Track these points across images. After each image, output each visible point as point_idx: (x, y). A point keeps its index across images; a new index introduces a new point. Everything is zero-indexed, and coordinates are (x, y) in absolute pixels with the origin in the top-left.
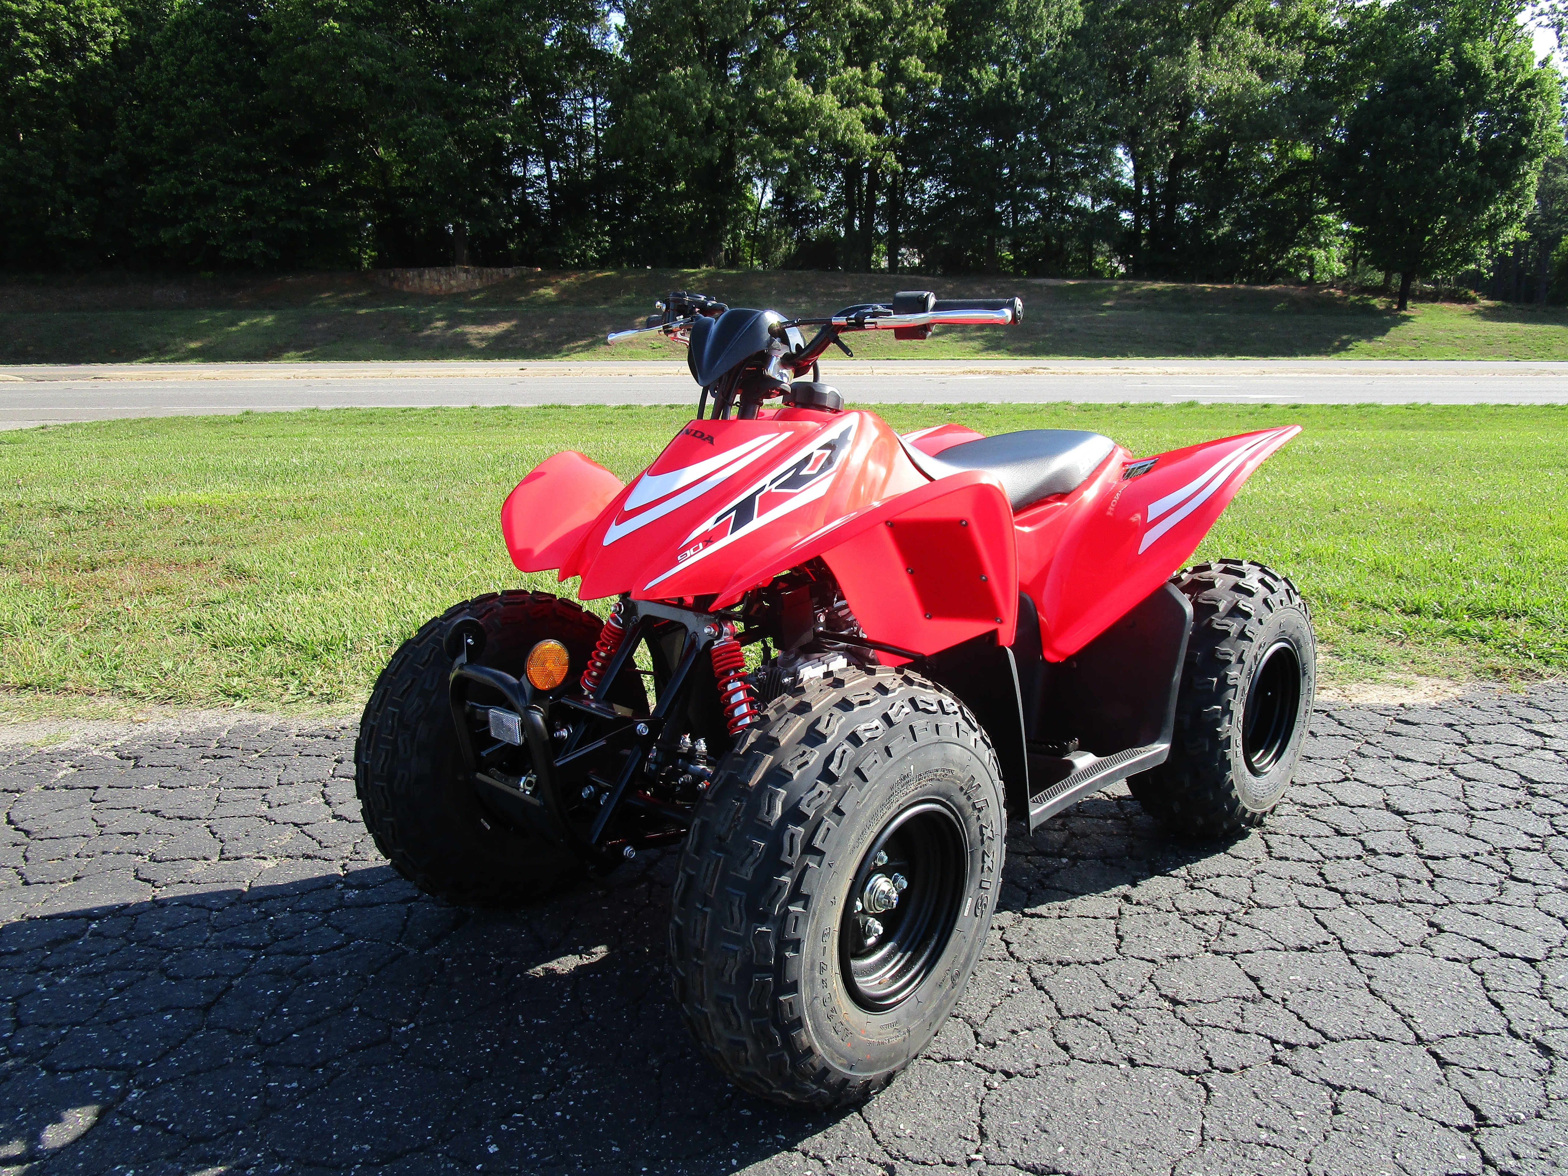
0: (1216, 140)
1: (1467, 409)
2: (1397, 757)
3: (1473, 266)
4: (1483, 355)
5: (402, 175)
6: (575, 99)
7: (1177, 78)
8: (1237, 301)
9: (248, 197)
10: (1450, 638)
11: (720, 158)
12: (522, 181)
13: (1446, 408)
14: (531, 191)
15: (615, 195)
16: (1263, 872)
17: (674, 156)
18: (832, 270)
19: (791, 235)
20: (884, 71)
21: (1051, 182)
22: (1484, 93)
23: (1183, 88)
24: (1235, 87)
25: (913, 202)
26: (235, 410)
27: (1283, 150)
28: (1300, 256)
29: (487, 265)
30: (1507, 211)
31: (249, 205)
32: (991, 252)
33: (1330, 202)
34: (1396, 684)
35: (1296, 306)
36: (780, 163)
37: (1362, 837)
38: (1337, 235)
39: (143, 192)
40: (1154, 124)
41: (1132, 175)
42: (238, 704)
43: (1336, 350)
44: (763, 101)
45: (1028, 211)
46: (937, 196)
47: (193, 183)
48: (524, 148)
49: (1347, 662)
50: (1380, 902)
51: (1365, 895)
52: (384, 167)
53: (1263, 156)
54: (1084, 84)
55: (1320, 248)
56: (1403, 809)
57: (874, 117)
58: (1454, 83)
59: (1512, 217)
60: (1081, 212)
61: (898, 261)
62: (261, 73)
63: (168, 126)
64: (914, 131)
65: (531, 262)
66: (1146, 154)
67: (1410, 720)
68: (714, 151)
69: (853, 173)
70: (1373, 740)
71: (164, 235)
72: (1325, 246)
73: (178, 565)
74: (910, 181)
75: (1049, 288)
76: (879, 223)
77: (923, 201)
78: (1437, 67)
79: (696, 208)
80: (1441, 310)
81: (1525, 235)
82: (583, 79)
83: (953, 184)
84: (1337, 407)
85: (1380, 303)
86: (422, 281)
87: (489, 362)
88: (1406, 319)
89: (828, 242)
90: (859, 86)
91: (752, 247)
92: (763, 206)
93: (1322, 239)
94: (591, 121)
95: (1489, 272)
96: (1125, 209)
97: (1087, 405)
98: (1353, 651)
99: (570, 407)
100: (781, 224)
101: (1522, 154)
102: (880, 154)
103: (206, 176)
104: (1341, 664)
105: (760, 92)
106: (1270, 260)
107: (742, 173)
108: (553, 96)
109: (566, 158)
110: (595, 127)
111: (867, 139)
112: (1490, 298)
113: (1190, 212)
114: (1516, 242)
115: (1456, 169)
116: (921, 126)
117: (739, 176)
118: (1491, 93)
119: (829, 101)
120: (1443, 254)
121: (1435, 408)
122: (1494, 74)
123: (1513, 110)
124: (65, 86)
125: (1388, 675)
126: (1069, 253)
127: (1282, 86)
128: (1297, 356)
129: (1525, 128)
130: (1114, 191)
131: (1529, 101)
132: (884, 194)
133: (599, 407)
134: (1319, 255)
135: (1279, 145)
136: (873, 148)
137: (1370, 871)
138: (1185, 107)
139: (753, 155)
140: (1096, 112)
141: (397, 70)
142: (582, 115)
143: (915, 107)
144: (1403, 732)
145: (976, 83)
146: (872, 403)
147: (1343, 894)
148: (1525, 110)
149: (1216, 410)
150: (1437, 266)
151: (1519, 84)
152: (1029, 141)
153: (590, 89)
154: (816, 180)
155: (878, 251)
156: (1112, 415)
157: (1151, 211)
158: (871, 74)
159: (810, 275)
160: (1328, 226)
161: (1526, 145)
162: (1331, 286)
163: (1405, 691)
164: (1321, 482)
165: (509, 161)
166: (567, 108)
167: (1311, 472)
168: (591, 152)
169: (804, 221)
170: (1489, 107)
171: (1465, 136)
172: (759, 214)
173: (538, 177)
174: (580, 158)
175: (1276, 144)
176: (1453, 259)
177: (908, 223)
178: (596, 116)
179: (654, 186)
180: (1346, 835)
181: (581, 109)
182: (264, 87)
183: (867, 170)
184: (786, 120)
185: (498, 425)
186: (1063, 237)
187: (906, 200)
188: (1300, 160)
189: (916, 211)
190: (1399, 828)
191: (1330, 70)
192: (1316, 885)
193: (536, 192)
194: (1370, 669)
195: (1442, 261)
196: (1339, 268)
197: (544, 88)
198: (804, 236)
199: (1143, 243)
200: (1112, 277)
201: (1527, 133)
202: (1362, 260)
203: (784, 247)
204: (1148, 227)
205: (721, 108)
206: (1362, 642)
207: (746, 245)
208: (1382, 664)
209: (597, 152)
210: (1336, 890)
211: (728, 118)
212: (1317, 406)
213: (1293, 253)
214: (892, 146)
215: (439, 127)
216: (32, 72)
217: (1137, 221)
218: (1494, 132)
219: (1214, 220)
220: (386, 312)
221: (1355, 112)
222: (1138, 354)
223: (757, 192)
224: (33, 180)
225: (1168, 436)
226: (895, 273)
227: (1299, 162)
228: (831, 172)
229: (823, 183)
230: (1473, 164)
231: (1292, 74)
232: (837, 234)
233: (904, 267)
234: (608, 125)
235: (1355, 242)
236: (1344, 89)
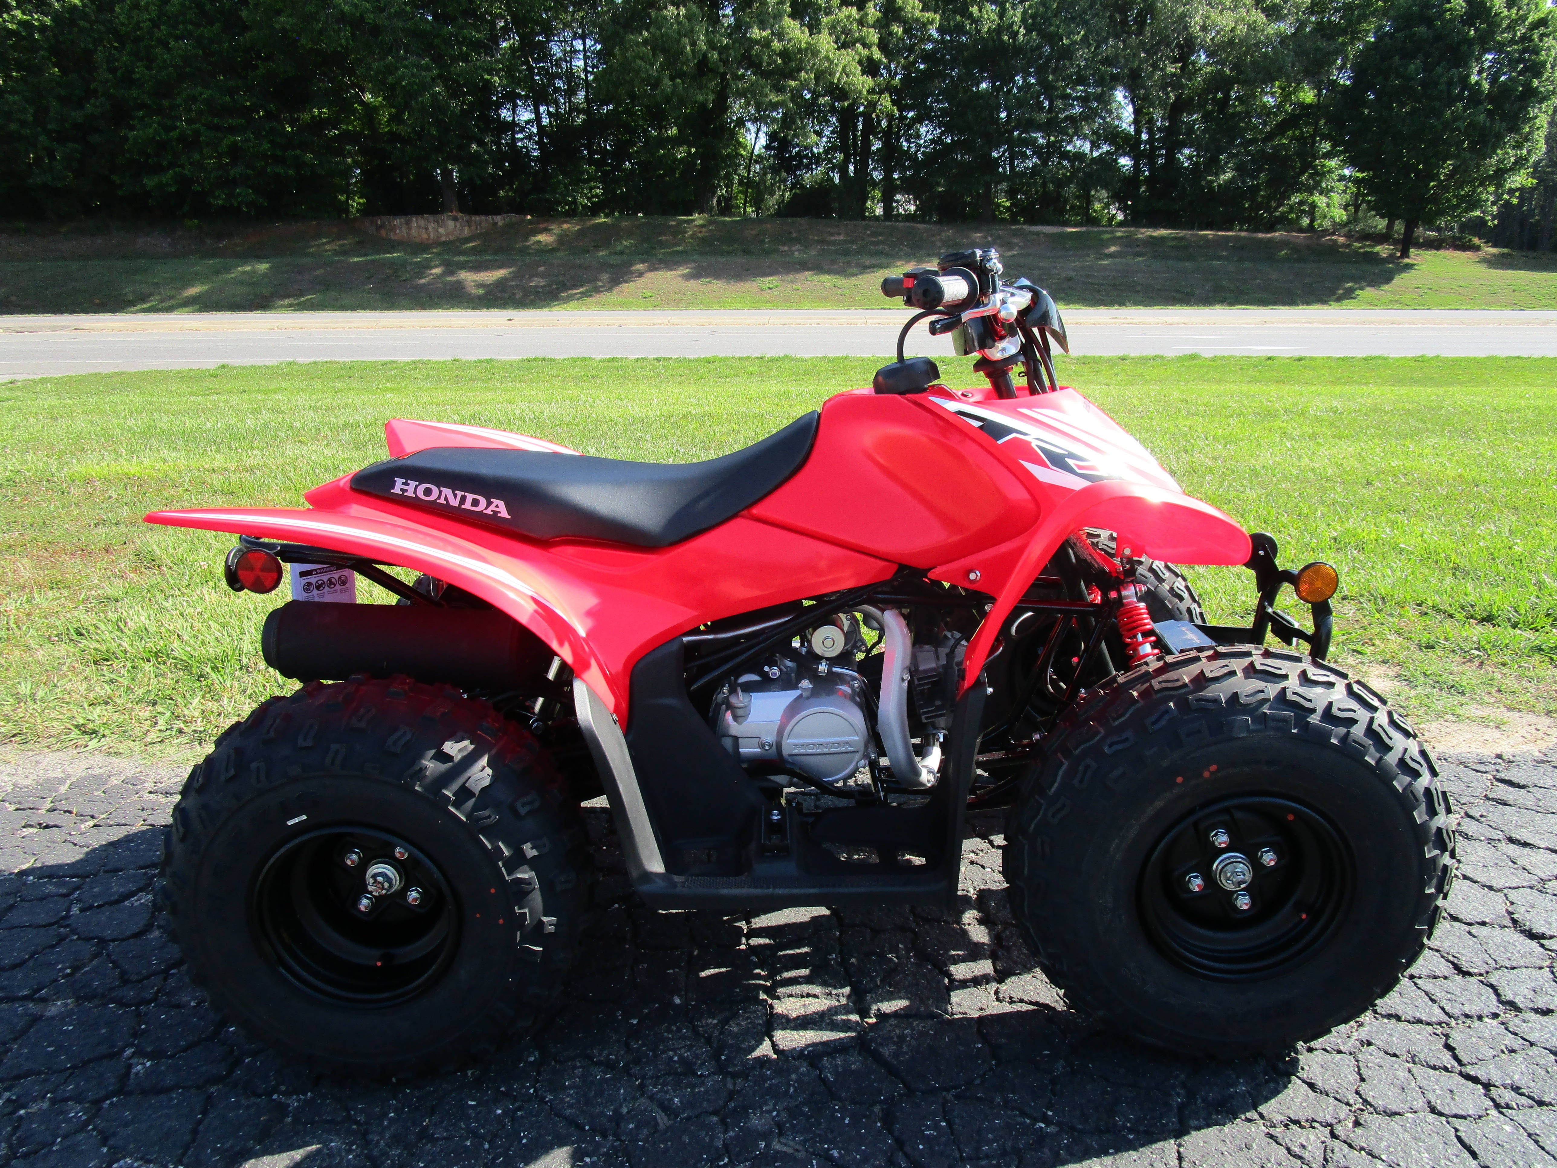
0: (1219, 82)
1: (1478, 362)
2: (1511, 840)
3: (1477, 213)
4: (1486, 304)
5: (389, 121)
6: (565, 41)
7: (1183, 16)
8: (1240, 248)
9: (235, 143)
10: (1537, 657)
11: (713, 101)
12: (512, 126)
13: (1455, 360)
14: (520, 136)
15: (605, 142)
16: (1369, 1044)
17: (668, 100)
18: (825, 218)
19: (786, 180)
20: (880, 11)
21: (1049, 127)
22: (1494, 33)
23: (1186, 28)
24: (1239, 27)
25: (909, 147)
26: (211, 364)
27: (1285, 93)
28: (1301, 203)
29: (477, 212)
30: (1516, 155)
31: (235, 152)
32: (988, 198)
33: (1334, 146)
34: (1483, 721)
35: (1299, 254)
36: (775, 106)
37: (1493, 980)
38: (1339, 181)
39: (125, 139)
40: (1155, 67)
41: (1131, 118)
42: (93, 744)
43: (1339, 299)
44: (757, 42)
45: (1025, 157)
46: (933, 141)
47: (176, 128)
48: (513, 92)
49: (1420, 690)
50: (1541, 1103)
51: (1516, 1089)
52: (370, 111)
53: (1265, 99)
54: (1085, 23)
55: (1321, 194)
56: (1539, 929)
57: (870, 59)
58: (1464, 22)
59: (1520, 162)
60: (1079, 156)
61: (893, 209)
62: (244, 13)
63: (149, 68)
64: (910, 73)
65: (520, 210)
66: (1145, 98)
67: (1514, 780)
68: (707, 94)
69: (847, 118)
70: (1474, 812)
71: (150, 182)
72: (1325, 192)
73: (84, 552)
74: (906, 125)
75: (1046, 235)
76: (874, 169)
77: (919, 146)
78: (1448, 6)
79: (689, 153)
80: (1445, 258)
81: (1531, 182)
82: (573, 20)
83: (949, 129)
84: (1343, 359)
85: (1383, 250)
86: (410, 228)
87: (478, 313)
88: (1409, 267)
89: (823, 189)
90: (855, 26)
91: (745, 193)
92: (756, 152)
93: (1324, 185)
94: (581, 63)
95: (1493, 220)
96: (1125, 154)
97: (1085, 357)
98: (1425, 675)
99: (554, 360)
100: (775, 170)
101: (1531, 96)
102: (876, 97)
103: (189, 122)
104: (1413, 693)
105: (756, 33)
106: (1271, 207)
107: (735, 118)
108: (542, 38)
109: (556, 103)
110: (585, 70)
111: (863, 83)
112: (1495, 246)
113: (1190, 158)
114: (1522, 189)
115: (1465, 111)
116: (918, 69)
117: (732, 121)
118: (1502, 33)
119: (825, 42)
120: (1449, 200)
121: (1445, 361)
122: (1506, 12)
123: (1525, 50)
124: (43, 28)
125: (1473, 710)
126: (1066, 201)
127: (1286, 27)
128: (1297, 305)
129: (1536, 69)
130: (1113, 136)
131: (1541, 40)
132: (879, 139)
133: (584, 359)
134: (1320, 200)
135: (1283, 89)
136: (868, 91)
137: (1517, 1043)
138: (1188, 47)
139: (746, 97)
140: (1095, 54)
141: (382, 10)
142: (571, 58)
143: (911, 49)
144: (1510, 798)
145: (976, 21)
146: (865, 356)
147: (1487, 1086)
148: (1536, 51)
149: (1219, 362)
150: (1440, 213)
151: (1531, 24)
152: (1027, 86)
153: (580, 31)
154: (810, 124)
155: (873, 198)
156: (1112, 368)
157: (1151, 156)
158: (867, 14)
159: (803, 222)
160: (1330, 171)
161: (1537, 87)
162: (1333, 234)
163: (1497, 734)
164: (1348, 448)
165: (499, 105)
166: (556, 49)
167: (1334, 436)
168: (581, 95)
169: (799, 167)
170: (1500, 48)
171: (1474, 78)
172: (753, 159)
173: (528, 122)
174: (570, 102)
175: (1280, 87)
176: (1458, 206)
177: (904, 169)
178: (586, 58)
179: (645, 131)
180: (1470, 974)
181: (571, 52)
182: (245, 28)
183: (862, 114)
184: (780, 62)
185: (480, 379)
186: (1060, 183)
187: (901, 146)
188: (1303, 103)
189: (913, 158)
190: (1539, 963)
191: (1337, 10)
192: (1446, 1069)
193: (526, 137)
194: (1449, 701)
195: (1447, 207)
196: (1340, 214)
197: (533, 29)
198: (797, 182)
199: (1143, 189)
200: (1110, 225)
201: (1538, 74)
202: (1364, 206)
203: (778, 193)
204: (1147, 173)
205: (714, 49)
206: (1434, 663)
207: (740, 192)
208: (1463, 693)
209: (587, 96)
210: (1475, 1080)
211: (721, 60)
212: (1323, 358)
213: (1295, 199)
214: (888, 88)
215: (428, 69)
216: (8, 13)
217: (1136, 166)
218: (1504, 74)
219: (1213, 165)
220: (373, 261)
221: (1361, 52)
222: (1136, 304)
223: (750, 138)
224: (13, 127)
225: (1176, 395)
226: (890, 221)
227: (1303, 106)
228: (825, 116)
229: (817, 128)
230: (1481, 107)
231: (1297, 13)
232: (832, 179)
233: (899, 215)
234: (598, 68)
235: (1358, 189)
236: (1351, 30)
